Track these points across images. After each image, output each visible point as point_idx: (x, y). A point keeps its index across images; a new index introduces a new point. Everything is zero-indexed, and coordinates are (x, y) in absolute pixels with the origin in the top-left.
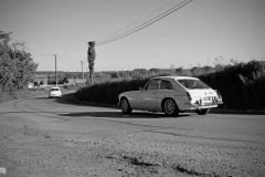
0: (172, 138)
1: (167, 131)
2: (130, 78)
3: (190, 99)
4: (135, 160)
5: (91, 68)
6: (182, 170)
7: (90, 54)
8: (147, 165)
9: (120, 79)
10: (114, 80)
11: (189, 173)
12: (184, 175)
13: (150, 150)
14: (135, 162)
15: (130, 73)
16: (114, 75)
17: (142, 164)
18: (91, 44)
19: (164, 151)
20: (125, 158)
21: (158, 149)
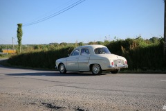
0: (75, 90)
1: (71, 85)
2: (47, 50)
5: (19, 41)
7: (18, 32)
8: (58, 108)
9: (39, 50)
10: (36, 51)
13: (60, 98)
14: (50, 106)
15: (47, 46)
16: (36, 47)
17: (54, 107)
18: (19, 25)
20: (43, 104)
21: (65, 98)
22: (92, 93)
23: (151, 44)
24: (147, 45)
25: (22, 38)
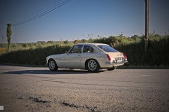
2: (34, 47)
3: (110, 59)
4: (37, 99)
5: (9, 41)
6: (66, 104)
7: (8, 32)
8: (44, 102)
9: (28, 48)
10: (24, 49)
11: (71, 106)
12: (68, 107)
13: (47, 93)
14: (37, 100)
15: (35, 44)
16: (24, 45)
18: (8, 25)
19: (55, 93)
20: (30, 98)
21: (51, 92)
22: (77, 88)
23: (133, 42)
24: (129, 42)
25: (11, 36)
